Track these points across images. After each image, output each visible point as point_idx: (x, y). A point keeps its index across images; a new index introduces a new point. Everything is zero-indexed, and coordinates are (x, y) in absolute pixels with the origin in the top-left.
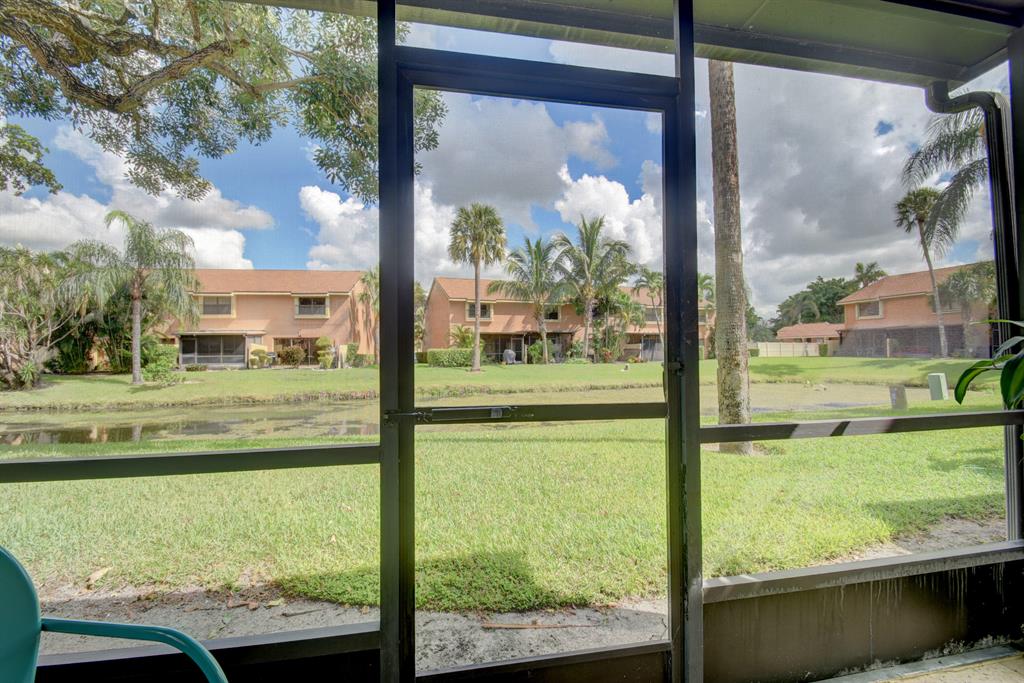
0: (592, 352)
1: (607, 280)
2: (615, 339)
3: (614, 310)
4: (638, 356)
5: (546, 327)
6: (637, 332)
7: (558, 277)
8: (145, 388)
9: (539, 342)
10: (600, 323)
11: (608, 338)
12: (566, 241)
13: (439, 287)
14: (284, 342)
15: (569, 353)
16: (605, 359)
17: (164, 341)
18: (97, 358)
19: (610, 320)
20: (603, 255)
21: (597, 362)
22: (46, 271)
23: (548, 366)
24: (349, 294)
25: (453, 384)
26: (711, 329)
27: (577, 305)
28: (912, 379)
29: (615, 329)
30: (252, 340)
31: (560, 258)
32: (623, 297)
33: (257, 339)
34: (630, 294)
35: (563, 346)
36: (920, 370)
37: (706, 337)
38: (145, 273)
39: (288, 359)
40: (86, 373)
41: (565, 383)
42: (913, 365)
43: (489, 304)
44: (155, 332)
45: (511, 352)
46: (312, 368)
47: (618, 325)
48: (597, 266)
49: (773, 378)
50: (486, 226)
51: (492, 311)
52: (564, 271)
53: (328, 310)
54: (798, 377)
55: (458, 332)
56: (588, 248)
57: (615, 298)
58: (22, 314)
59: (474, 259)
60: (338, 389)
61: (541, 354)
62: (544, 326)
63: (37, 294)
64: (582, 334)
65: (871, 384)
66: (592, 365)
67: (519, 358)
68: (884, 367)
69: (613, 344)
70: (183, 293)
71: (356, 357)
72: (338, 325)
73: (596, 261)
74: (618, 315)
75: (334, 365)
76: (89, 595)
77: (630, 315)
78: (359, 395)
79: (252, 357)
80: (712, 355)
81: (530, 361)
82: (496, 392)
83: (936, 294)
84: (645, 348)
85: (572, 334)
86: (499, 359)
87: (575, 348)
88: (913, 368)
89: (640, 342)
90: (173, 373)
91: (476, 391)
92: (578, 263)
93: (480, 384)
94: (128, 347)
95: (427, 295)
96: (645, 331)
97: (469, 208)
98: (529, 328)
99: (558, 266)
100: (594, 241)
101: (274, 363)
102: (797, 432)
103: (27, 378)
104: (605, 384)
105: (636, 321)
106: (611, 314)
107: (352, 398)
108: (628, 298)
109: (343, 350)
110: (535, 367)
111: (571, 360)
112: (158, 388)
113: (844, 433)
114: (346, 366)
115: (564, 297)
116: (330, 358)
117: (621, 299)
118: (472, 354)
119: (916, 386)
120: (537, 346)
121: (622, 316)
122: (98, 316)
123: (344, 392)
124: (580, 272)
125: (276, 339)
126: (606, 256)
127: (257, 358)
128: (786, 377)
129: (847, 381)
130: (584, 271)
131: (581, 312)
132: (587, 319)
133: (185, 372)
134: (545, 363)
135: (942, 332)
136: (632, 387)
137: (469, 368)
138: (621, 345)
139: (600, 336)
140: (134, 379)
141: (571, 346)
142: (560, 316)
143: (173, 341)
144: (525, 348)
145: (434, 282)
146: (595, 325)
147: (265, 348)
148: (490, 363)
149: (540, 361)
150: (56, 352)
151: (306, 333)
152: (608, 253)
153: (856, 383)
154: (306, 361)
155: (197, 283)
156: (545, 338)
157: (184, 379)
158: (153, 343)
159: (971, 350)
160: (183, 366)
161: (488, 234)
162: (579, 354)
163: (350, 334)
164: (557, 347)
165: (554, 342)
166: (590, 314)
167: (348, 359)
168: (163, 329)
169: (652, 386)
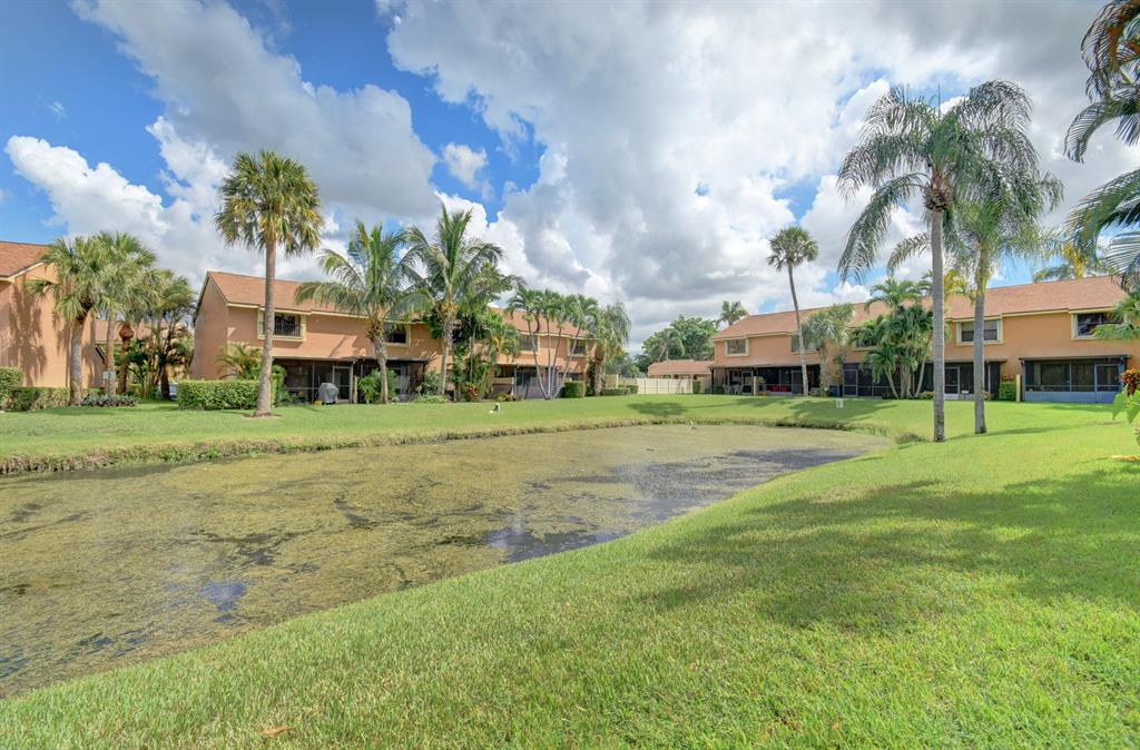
0: (451, 387)
1: (473, 293)
2: (482, 371)
3: (481, 334)
4: (509, 393)
5: (386, 351)
6: (510, 362)
7: (405, 284)
9: (377, 373)
10: (463, 350)
11: (473, 370)
12: (418, 236)
13: (215, 286)
15: (420, 388)
16: (468, 397)
19: (476, 347)
20: (469, 261)
21: (459, 400)
23: (389, 406)
24: (12, 279)
25: (209, 439)
26: (591, 362)
27: (433, 325)
28: (786, 418)
29: (482, 358)
31: (408, 258)
32: (494, 317)
34: (502, 314)
35: (413, 379)
36: (791, 408)
37: (585, 371)
41: (410, 432)
42: (783, 403)
43: (299, 316)
45: (331, 387)
47: (487, 354)
48: (460, 275)
49: (658, 419)
50: (287, 190)
51: (304, 326)
52: (414, 276)
54: (682, 417)
55: (239, 355)
56: (449, 248)
57: (484, 317)
59: (267, 241)
61: (379, 389)
62: (385, 353)
64: (440, 364)
65: (750, 424)
66: (450, 404)
67: (344, 394)
68: (758, 405)
69: (480, 377)
73: (459, 268)
74: (486, 340)
77: (503, 342)
80: (591, 392)
81: (361, 400)
82: (293, 450)
83: (800, 334)
84: (518, 383)
85: (425, 363)
86: (312, 398)
87: (429, 381)
88: (784, 406)
89: (513, 375)
91: (256, 450)
92: (434, 265)
93: (265, 438)
95: (197, 297)
96: (520, 362)
97: (259, 161)
98: (363, 353)
99: (404, 268)
100: (457, 241)
104: (467, 432)
105: (509, 349)
106: (477, 338)
108: (500, 320)
110: (368, 408)
111: (422, 398)
115: (414, 313)
117: (490, 321)
118: (259, 389)
119: (790, 426)
120: (372, 379)
121: (491, 342)
124: (438, 281)
126: (473, 262)
128: (672, 418)
129: (728, 420)
130: (443, 279)
131: (437, 335)
132: (446, 345)
134: (384, 402)
135: (804, 371)
136: (504, 434)
137: (251, 412)
138: (489, 379)
139: (463, 366)
141: (423, 379)
142: (409, 340)
144: (354, 382)
145: (208, 279)
146: (458, 352)
148: (294, 403)
149: (375, 399)
152: (476, 258)
153: (735, 423)
156: (384, 368)
159: (826, 389)
161: (289, 203)
162: (433, 390)
164: (403, 382)
165: (398, 373)
166: (448, 338)
169: (529, 432)
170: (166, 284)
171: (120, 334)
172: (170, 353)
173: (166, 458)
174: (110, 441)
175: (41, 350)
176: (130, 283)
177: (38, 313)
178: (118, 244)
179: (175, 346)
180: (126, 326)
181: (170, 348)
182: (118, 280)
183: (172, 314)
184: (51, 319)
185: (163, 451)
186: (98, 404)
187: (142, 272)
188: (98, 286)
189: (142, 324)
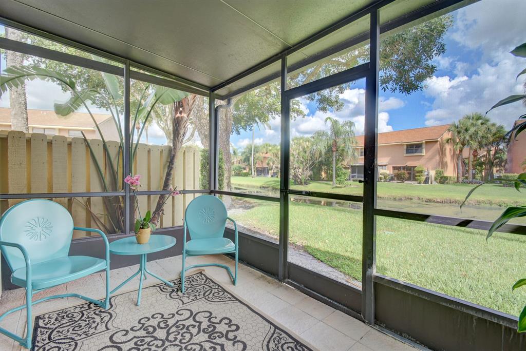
8: (337, 187)
14: (398, 168)
17: (345, 168)
18: (323, 175)
22: (307, 143)
24: (439, 140)
30: (381, 167)
33: (384, 167)
38: (337, 140)
39: (399, 178)
40: (320, 180)
44: (342, 164)
46: (413, 183)
53: (424, 150)
58: (301, 159)
60: (425, 195)
63: (305, 152)
70: (350, 148)
71: (441, 178)
72: (430, 159)
75: (426, 181)
76: (269, 235)
78: (439, 200)
79: (380, 176)
90: (346, 182)
94: (332, 171)
101: (392, 179)
102: (430, 219)
103: (303, 181)
107: (434, 201)
109: (433, 173)
112: (341, 187)
113: (467, 226)
114: (434, 183)
116: (424, 178)
122: (322, 159)
123: (428, 197)
125: (393, 167)
127: (383, 176)
133: (352, 181)
140: (333, 183)
143: (348, 168)
147: (388, 172)
150: (312, 172)
151: (410, 164)
154: (409, 179)
155: (357, 143)
157: (350, 185)
158: (341, 169)
160: (352, 179)
163: (439, 163)
167: (436, 179)
168: (345, 163)
170: (494, 130)
171: (473, 155)
172: (495, 161)
173: (500, 206)
174: (477, 196)
175: (446, 162)
176: (480, 134)
177: (445, 149)
178: (473, 118)
179: (498, 158)
180: (475, 151)
181: (495, 159)
182: (476, 133)
183: (496, 143)
184: (449, 150)
185: (499, 203)
186: (467, 183)
187: (484, 128)
188: (467, 138)
189: (482, 149)
